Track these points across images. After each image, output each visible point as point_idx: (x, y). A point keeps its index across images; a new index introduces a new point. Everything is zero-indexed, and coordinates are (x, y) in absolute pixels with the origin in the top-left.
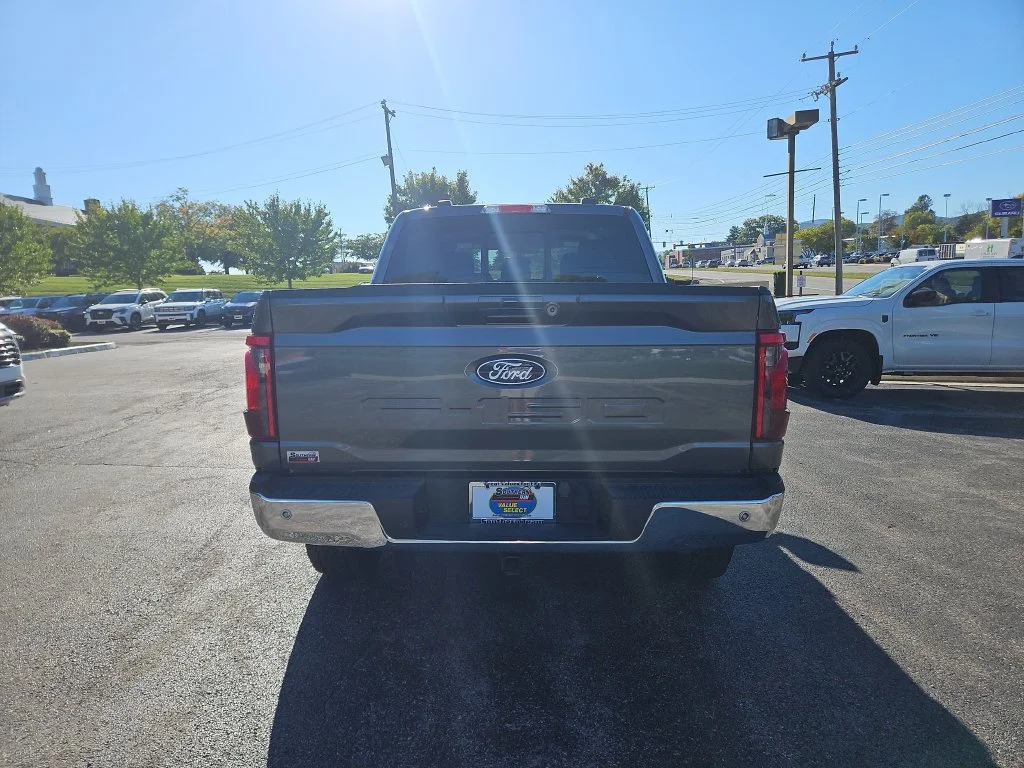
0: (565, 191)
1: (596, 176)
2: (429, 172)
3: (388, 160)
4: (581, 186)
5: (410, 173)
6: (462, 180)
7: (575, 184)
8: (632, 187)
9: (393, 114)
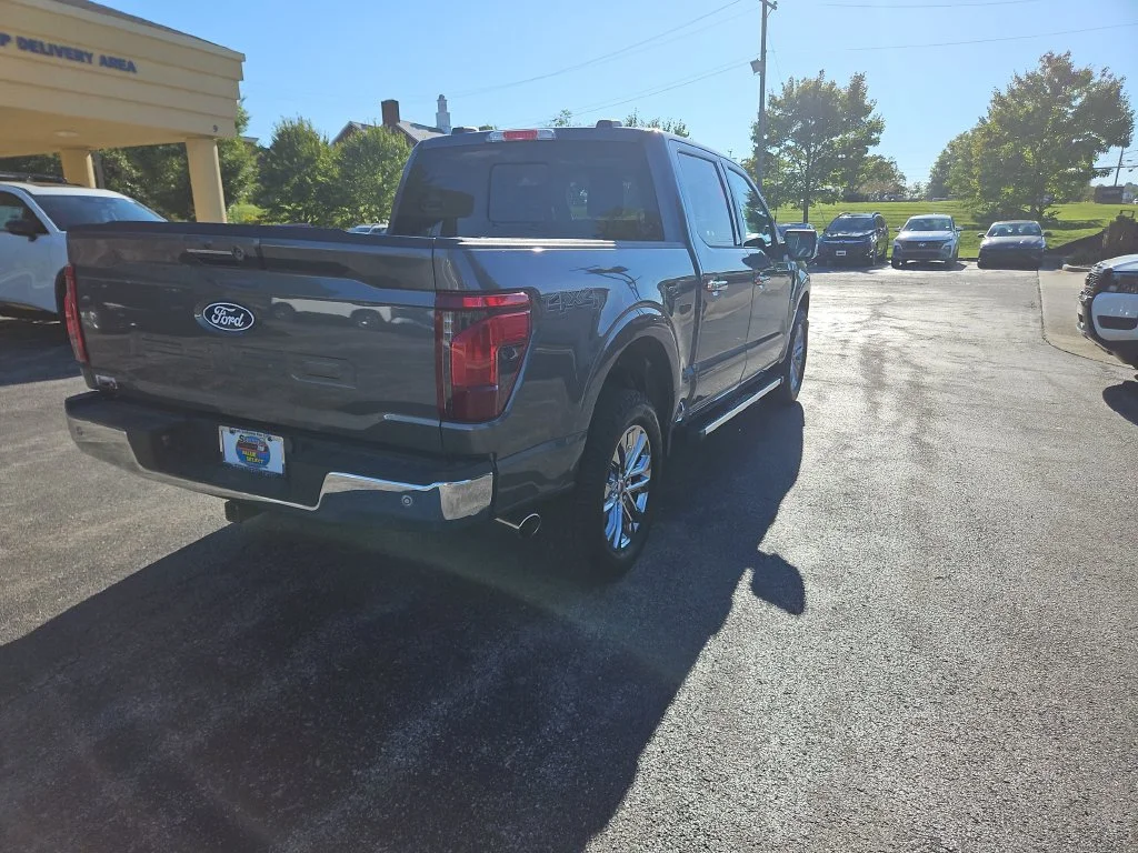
0: (1004, 93)
1: (1055, 70)
2: (813, 76)
3: (759, 66)
4: (1031, 86)
5: (791, 80)
6: (857, 85)
7: (1020, 81)
8: (1114, 83)
9: (774, 7)
